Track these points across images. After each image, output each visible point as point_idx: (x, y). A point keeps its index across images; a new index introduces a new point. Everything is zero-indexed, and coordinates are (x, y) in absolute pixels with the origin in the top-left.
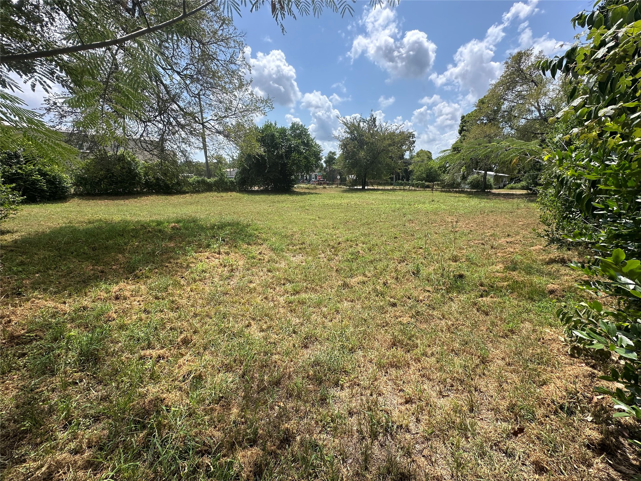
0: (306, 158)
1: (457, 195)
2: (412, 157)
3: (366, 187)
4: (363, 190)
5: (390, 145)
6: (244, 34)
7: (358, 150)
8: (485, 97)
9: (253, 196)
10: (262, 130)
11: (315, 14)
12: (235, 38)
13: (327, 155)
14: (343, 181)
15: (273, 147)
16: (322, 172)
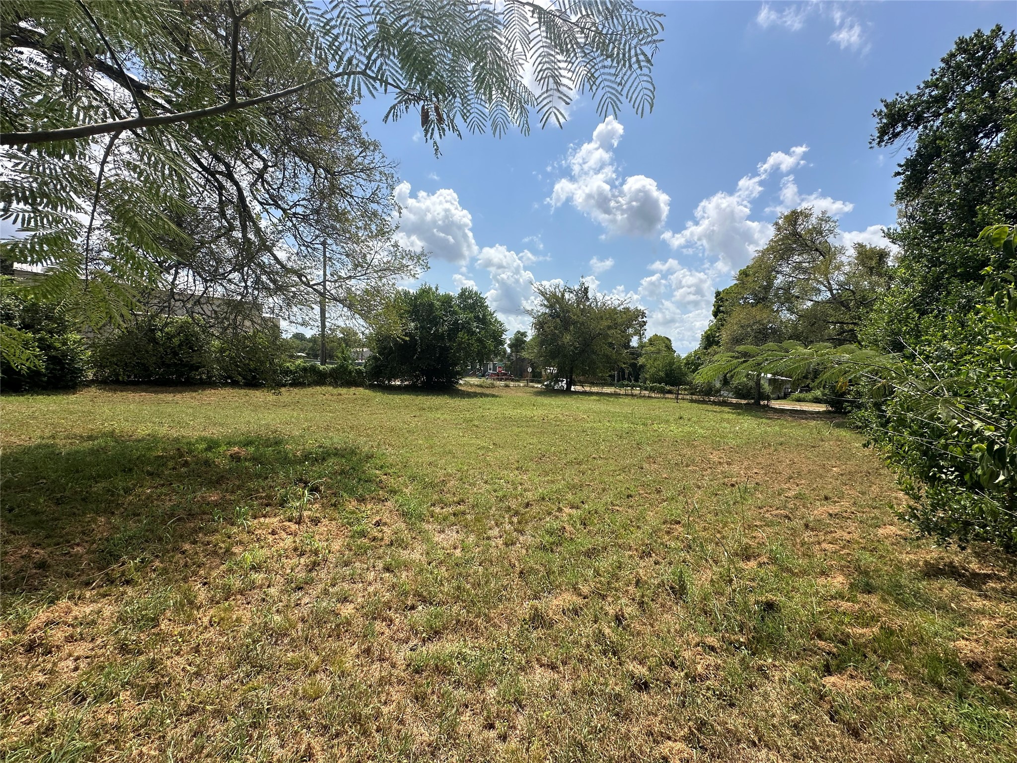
0: (479, 340)
1: (717, 408)
2: (642, 346)
3: (573, 388)
4: (567, 392)
5: (609, 328)
6: (394, 165)
7: (560, 332)
8: (748, 267)
9: (391, 397)
10: (415, 297)
11: (494, 133)
12: (382, 169)
13: (513, 336)
14: (536, 377)
15: (430, 322)
16: (505, 361)
